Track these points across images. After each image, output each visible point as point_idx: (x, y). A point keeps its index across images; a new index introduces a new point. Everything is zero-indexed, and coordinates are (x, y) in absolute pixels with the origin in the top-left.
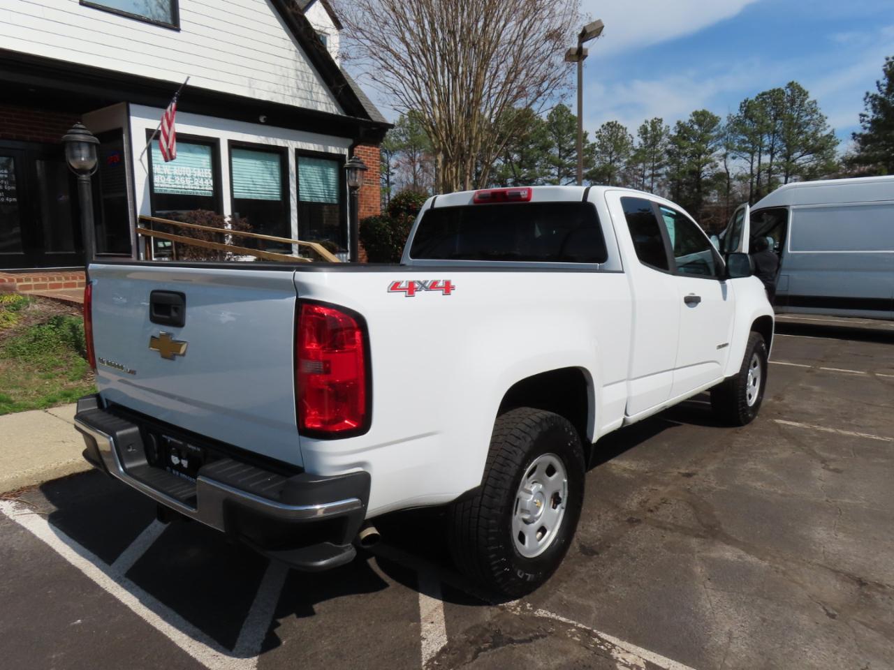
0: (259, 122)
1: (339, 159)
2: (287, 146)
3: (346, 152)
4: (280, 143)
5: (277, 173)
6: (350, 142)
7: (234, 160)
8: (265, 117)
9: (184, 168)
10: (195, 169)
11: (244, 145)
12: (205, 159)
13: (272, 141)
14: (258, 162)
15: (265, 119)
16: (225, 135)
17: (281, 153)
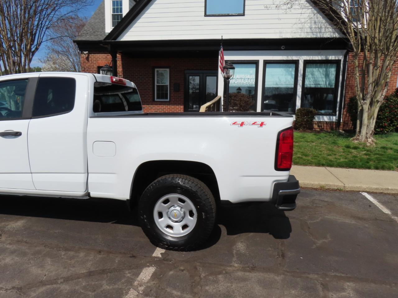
0: (281, 50)
1: (337, 62)
2: (298, 59)
3: (341, 58)
4: (295, 58)
5: (293, 73)
6: (345, 51)
7: (267, 69)
8: (283, 46)
9: (241, 75)
10: (247, 75)
11: (272, 62)
12: (253, 70)
13: (290, 58)
14: (281, 69)
15: (283, 47)
16: (261, 58)
17: (296, 63)
